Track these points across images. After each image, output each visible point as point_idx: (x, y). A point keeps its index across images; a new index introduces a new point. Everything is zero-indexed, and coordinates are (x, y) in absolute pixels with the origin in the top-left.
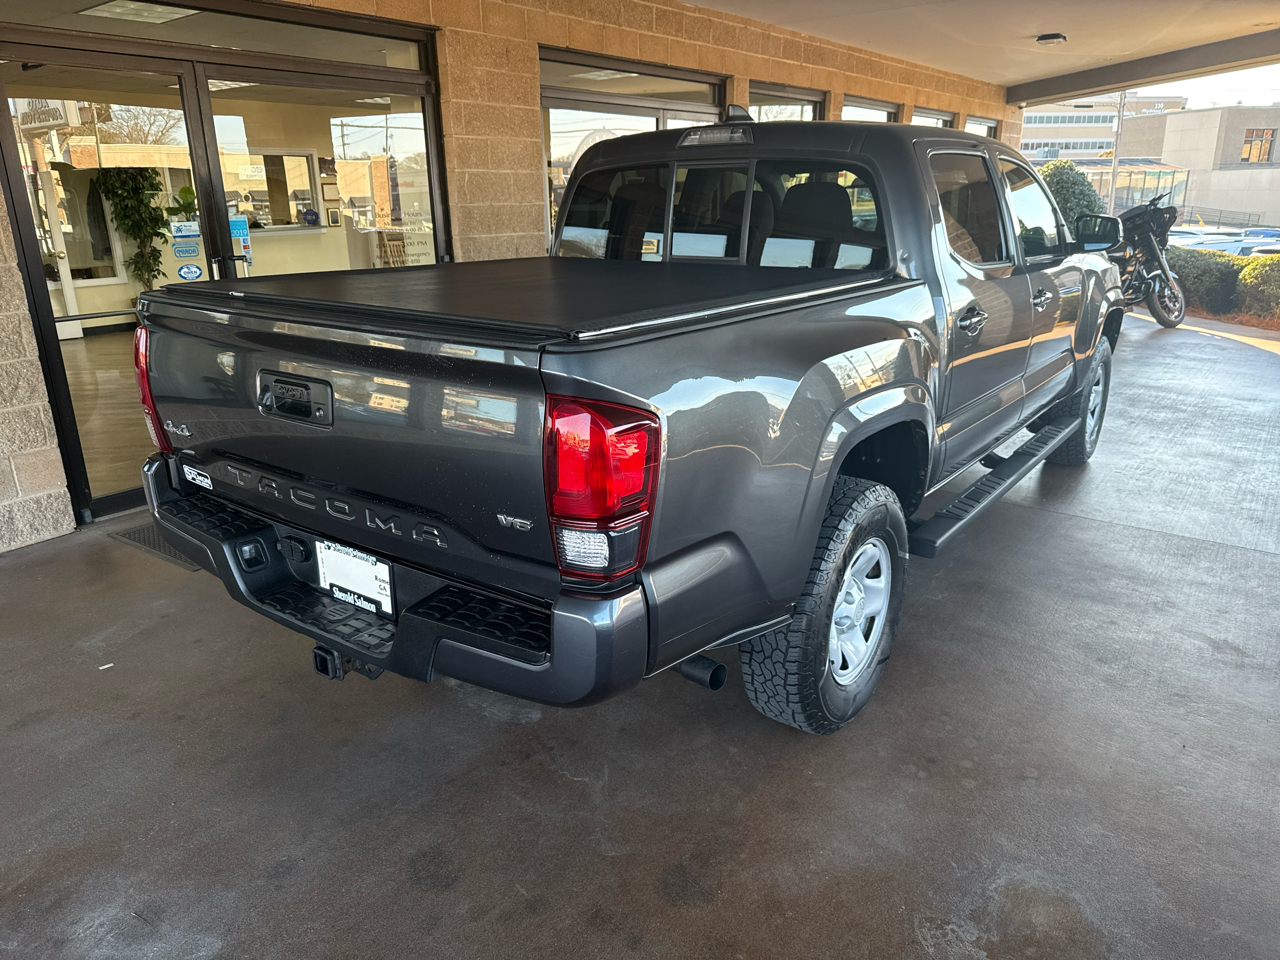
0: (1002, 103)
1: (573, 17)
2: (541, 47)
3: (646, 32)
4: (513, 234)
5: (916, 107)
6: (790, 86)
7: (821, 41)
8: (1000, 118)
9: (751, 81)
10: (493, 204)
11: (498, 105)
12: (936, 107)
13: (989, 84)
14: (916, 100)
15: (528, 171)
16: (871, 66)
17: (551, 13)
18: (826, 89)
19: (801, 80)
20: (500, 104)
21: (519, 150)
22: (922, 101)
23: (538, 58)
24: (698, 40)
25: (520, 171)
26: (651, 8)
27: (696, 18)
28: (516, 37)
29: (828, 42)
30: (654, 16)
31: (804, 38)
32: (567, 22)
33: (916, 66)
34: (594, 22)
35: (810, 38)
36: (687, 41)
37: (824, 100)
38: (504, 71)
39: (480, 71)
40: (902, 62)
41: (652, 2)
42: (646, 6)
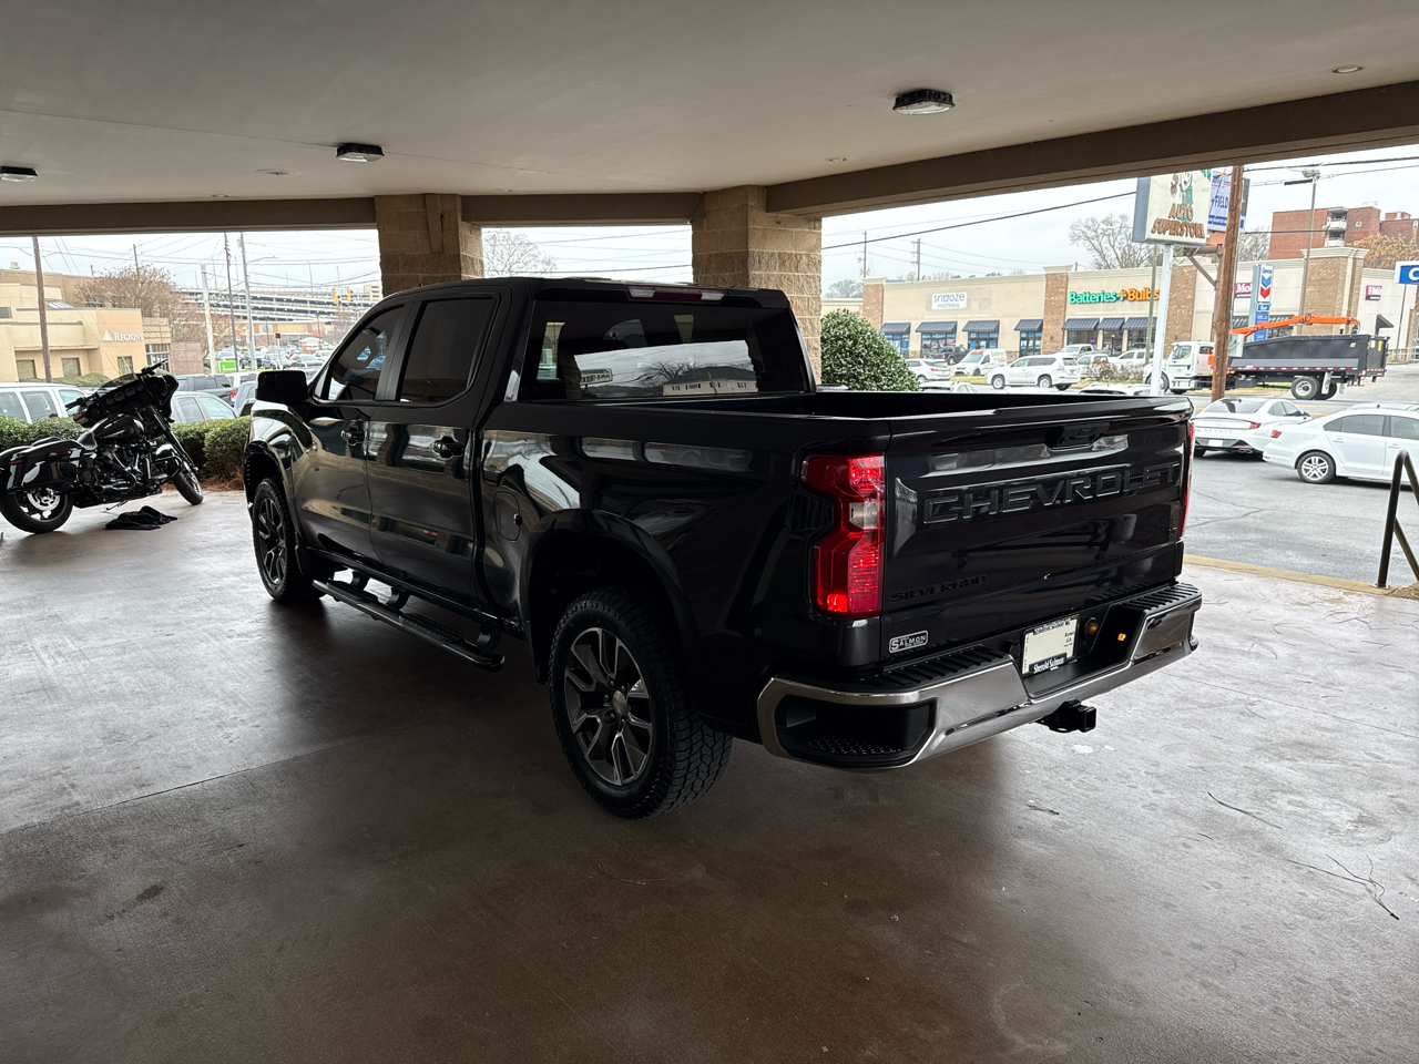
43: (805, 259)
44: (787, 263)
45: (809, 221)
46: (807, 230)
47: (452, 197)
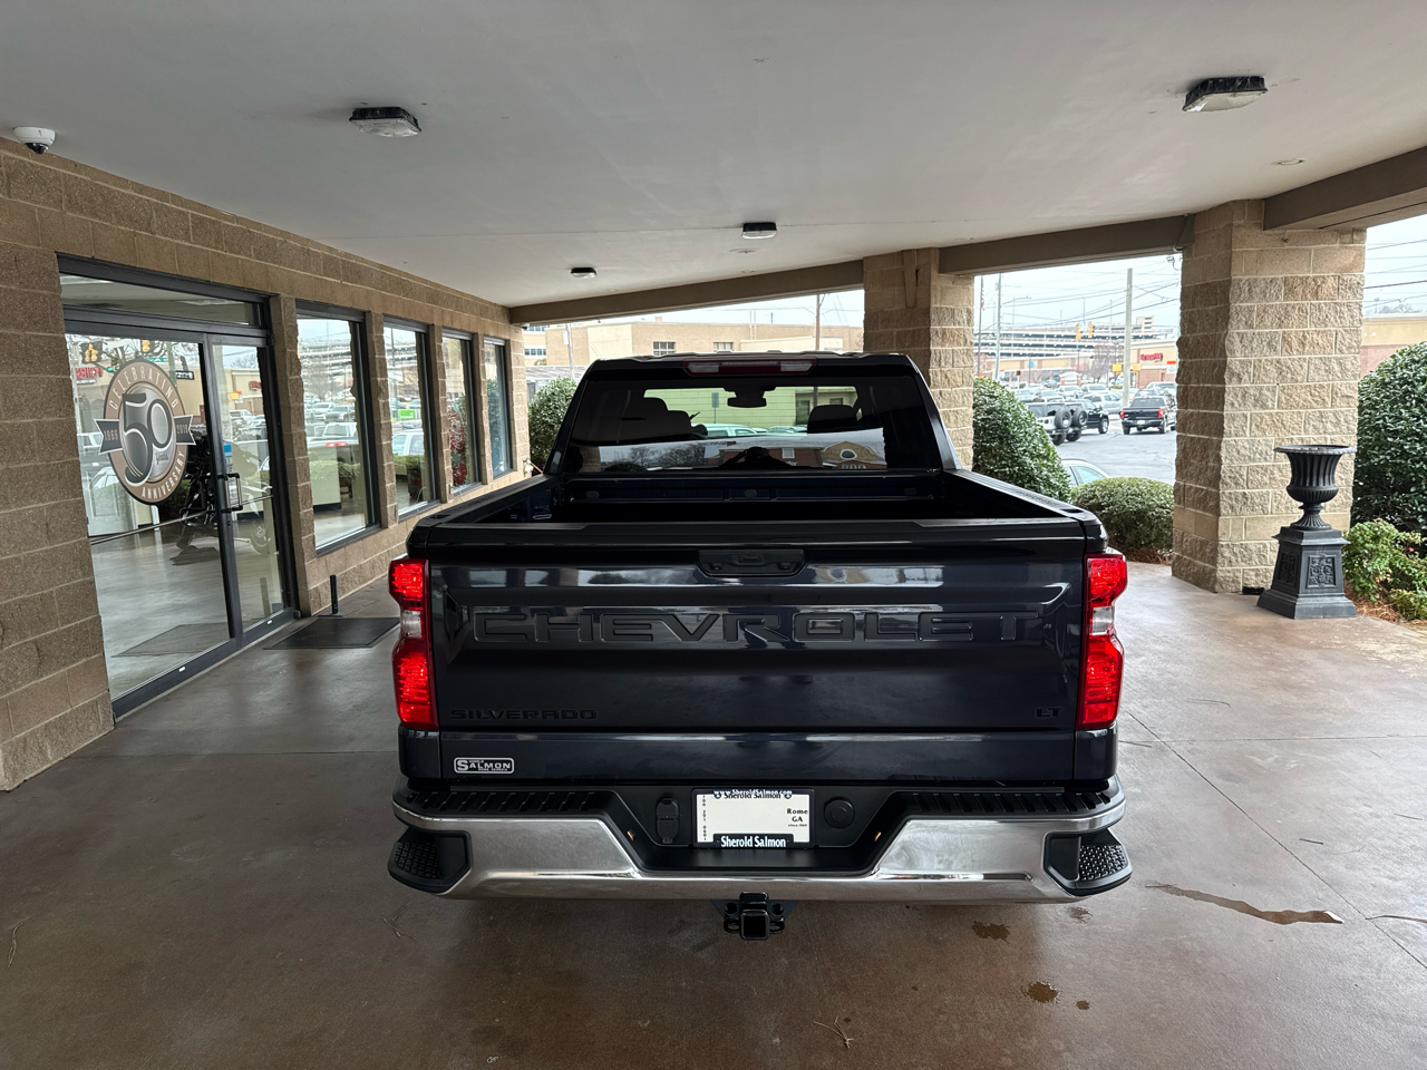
0: (508, 325)
1: (97, 221)
2: (61, 257)
3: (183, 243)
4: (41, 504)
5: (444, 327)
6: (333, 306)
7: (357, 258)
8: (508, 338)
9: (296, 300)
10: (11, 467)
11: (9, 332)
12: (459, 328)
13: (495, 304)
14: (443, 320)
15: (56, 418)
16: (401, 284)
17: (69, 213)
18: (366, 309)
19: (342, 300)
20: (12, 331)
21: (41, 390)
22: (447, 322)
23: (57, 270)
24: (239, 253)
25: (45, 419)
26: (185, 214)
27: (235, 228)
28: (26, 243)
29: (363, 260)
30: (191, 224)
31: (340, 254)
32: (90, 226)
33: (439, 286)
34: (122, 228)
35: (346, 255)
36: (228, 254)
37: (364, 320)
38: (13, 288)
40: (426, 281)
41: (186, 208)
42: (181, 212)
43: (1331, 282)
44: (1299, 290)
45: (1341, 233)
46: (1337, 245)
47: (927, 250)
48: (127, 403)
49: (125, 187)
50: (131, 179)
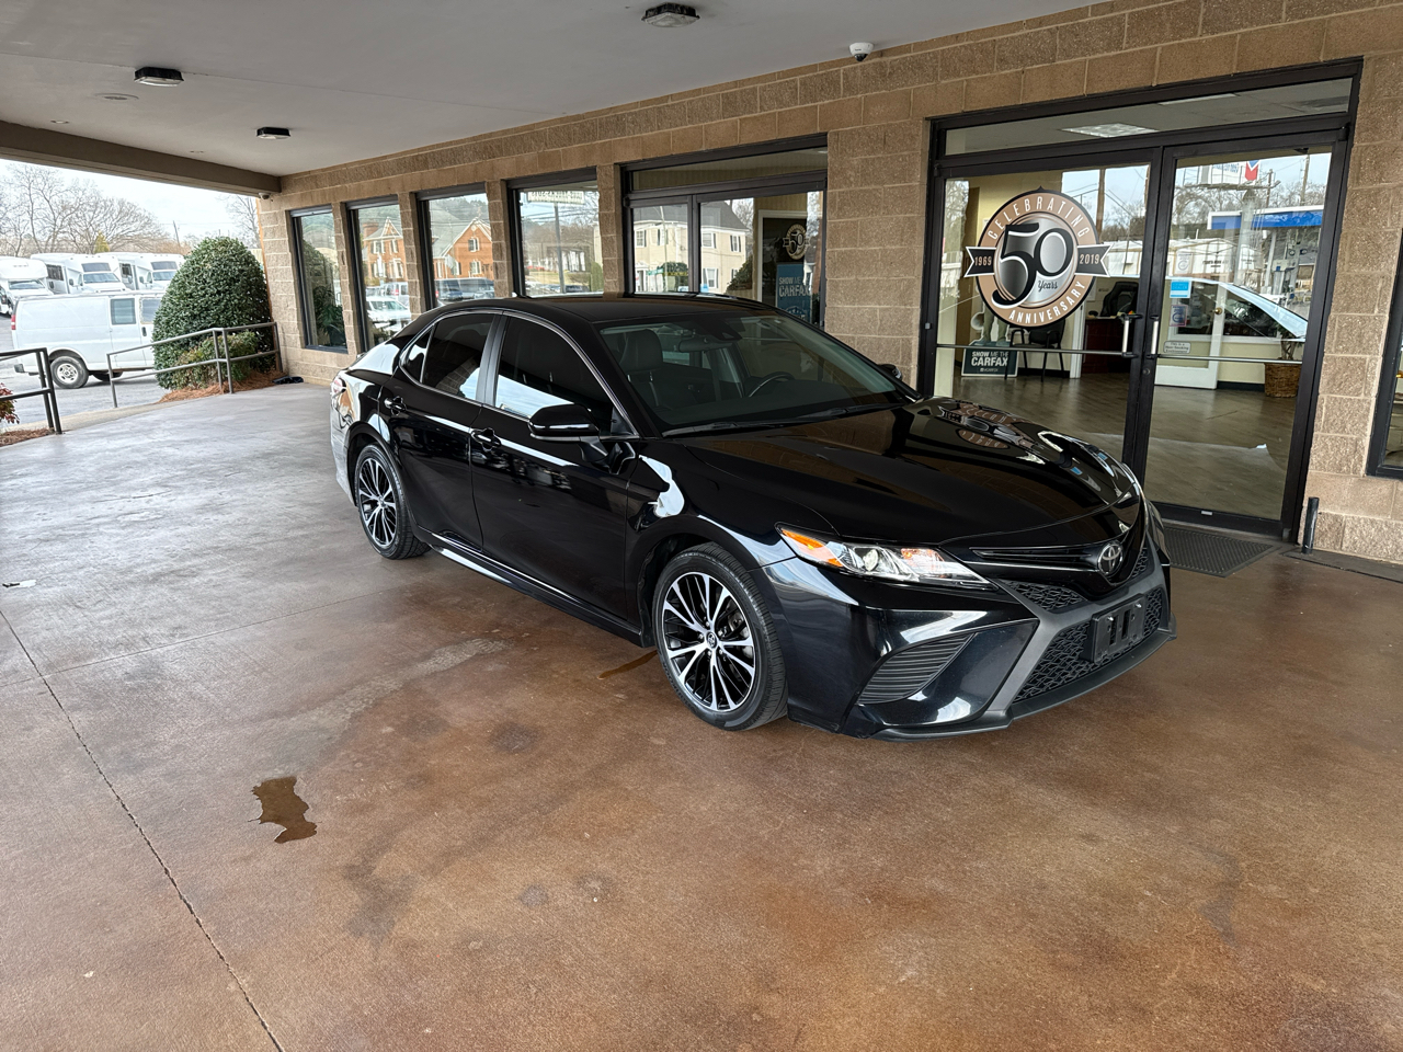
1: (974, 76)
3: (1106, 54)
17: (943, 82)
26: (1119, 22)
28: (897, 119)
32: (965, 83)
39: (855, 161)
41: (1118, 11)
42: (1107, 19)
48: (1010, 233)
49: (1018, 29)
50: (1024, 19)
